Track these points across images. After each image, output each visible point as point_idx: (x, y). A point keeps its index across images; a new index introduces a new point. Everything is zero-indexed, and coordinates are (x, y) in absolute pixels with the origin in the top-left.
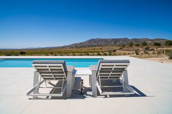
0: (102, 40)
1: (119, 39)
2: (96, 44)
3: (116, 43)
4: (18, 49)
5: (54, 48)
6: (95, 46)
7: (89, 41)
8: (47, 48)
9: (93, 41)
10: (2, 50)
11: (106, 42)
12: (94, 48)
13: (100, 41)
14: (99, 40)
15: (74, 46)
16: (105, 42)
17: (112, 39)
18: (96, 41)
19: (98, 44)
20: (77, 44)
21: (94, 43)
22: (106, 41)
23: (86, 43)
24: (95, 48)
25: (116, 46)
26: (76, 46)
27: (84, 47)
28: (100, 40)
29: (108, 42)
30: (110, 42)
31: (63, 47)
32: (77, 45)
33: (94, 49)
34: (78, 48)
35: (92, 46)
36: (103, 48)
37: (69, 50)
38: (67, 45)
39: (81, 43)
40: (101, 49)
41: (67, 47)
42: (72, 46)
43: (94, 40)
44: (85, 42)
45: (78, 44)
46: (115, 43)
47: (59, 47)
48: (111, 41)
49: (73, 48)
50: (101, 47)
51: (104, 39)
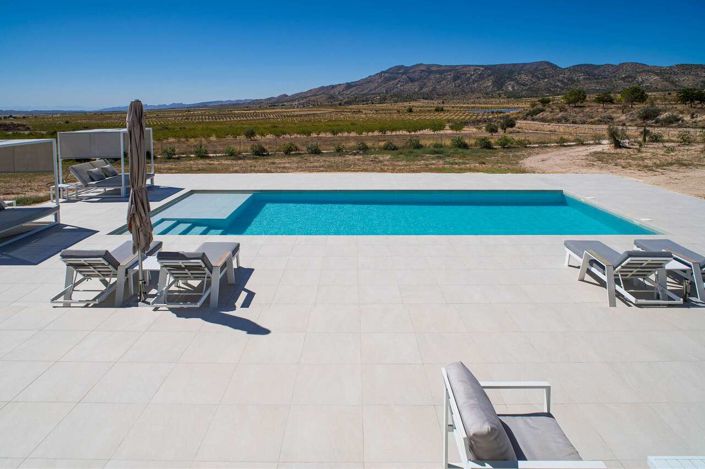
0: (442, 71)
1: (514, 65)
2: (415, 87)
3: (502, 84)
4: (85, 113)
5: (237, 105)
6: (410, 98)
7: (387, 75)
8: (204, 105)
9: (403, 74)
11: (459, 81)
12: (406, 104)
13: (432, 76)
14: (429, 70)
15: (322, 98)
16: (456, 78)
17: (487, 68)
18: (416, 75)
19: (425, 90)
20: (333, 87)
21: (407, 82)
22: (458, 73)
23: (372, 86)
24: (413, 103)
25: (503, 95)
26: (332, 97)
27: (365, 101)
28: (433, 72)
29: (468, 79)
30: (474, 81)
31: (273, 103)
32: (332, 92)
33: (410, 111)
34: (340, 104)
35: (399, 97)
36: (446, 106)
37: (301, 116)
38: (289, 94)
39: (349, 86)
40: (437, 110)
41: (293, 101)
42: (312, 98)
43: (406, 70)
44: (369, 80)
45: (339, 89)
46: (499, 84)
47: (258, 104)
48: (481, 77)
49: (316, 105)
50: (436, 103)
51: (452, 68)
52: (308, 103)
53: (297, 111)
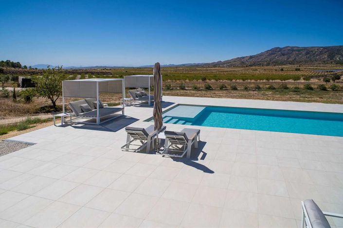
0: (299, 50)
2: (285, 58)
3: (333, 57)
5: (198, 65)
6: (282, 63)
7: (270, 52)
8: (184, 65)
9: (279, 51)
10: (109, 69)
11: (308, 55)
12: (280, 66)
13: (294, 53)
14: (292, 49)
15: (238, 63)
16: (307, 54)
17: (324, 48)
18: (286, 52)
19: (290, 59)
20: (243, 58)
21: (281, 56)
22: (308, 51)
23: (263, 57)
24: (283, 66)
25: (333, 63)
26: (243, 62)
27: (259, 65)
28: (294, 50)
29: (314, 54)
30: (317, 55)
31: (215, 65)
32: (243, 60)
33: (282, 70)
34: (247, 66)
35: (276, 63)
36: (301, 68)
37: (228, 71)
38: (222, 61)
39: (251, 57)
40: (296, 70)
42: (233, 63)
43: (280, 49)
44: (261, 55)
45: (246, 59)
46: (331, 56)
47: (208, 65)
48: (321, 53)
49: (235, 66)
50: (296, 66)
51: (305, 49)
52: (231, 65)
53: (226, 69)
